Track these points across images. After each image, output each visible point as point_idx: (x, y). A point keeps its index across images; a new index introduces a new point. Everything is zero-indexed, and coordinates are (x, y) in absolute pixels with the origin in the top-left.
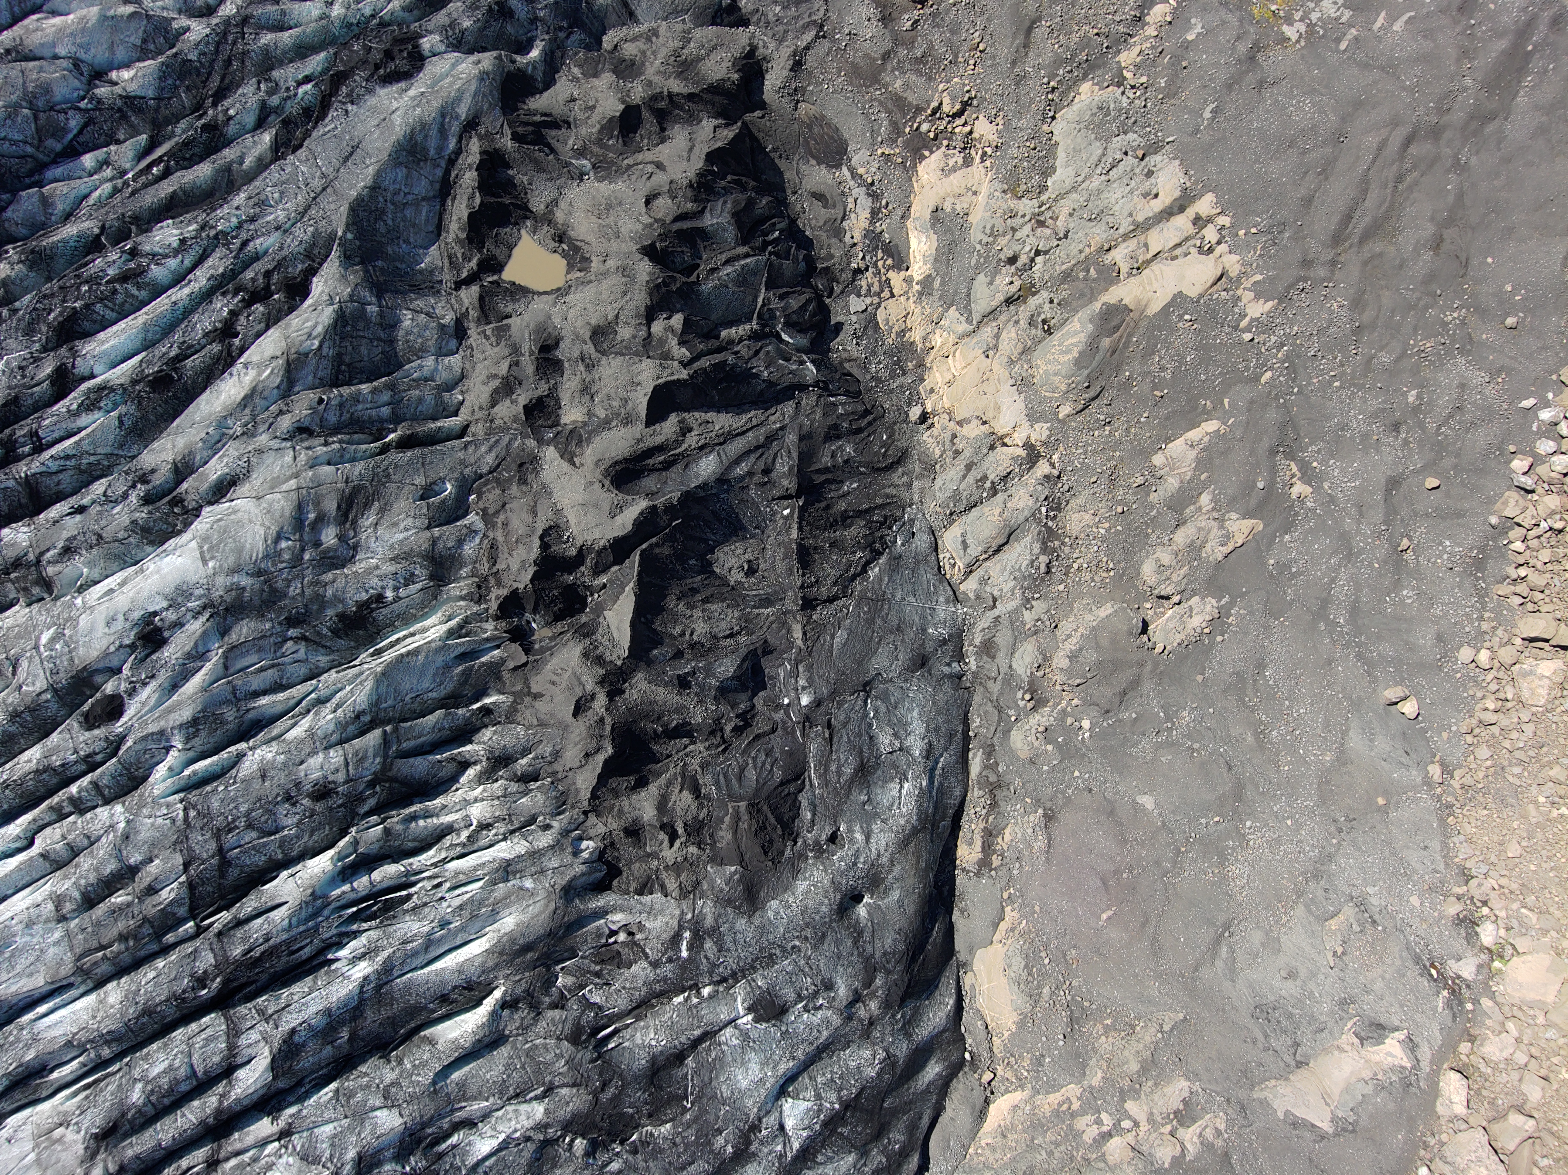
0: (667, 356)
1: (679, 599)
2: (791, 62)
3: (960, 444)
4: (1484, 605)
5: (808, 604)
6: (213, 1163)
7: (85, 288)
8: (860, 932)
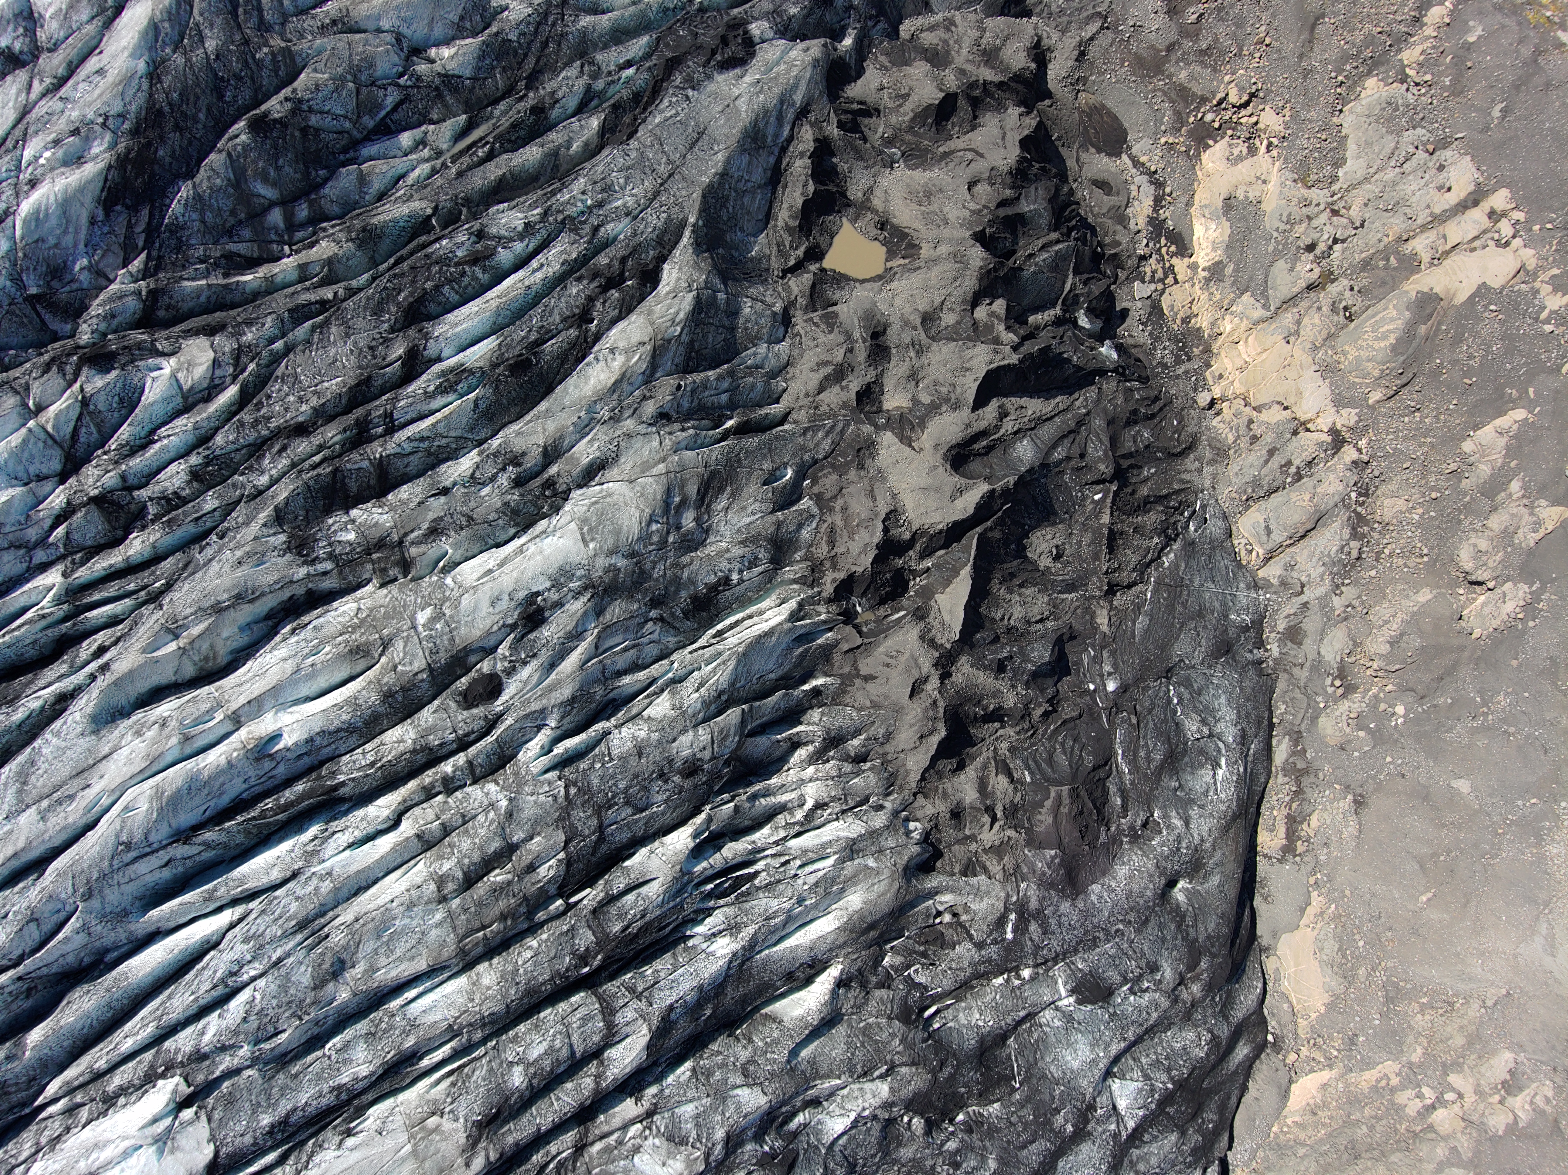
0: (997, 341)
1: (1000, 583)
2: (1076, 52)
3: (1257, 429)
5: (1112, 590)
6: (580, 1148)
7: (435, 269)
8: (1183, 917)
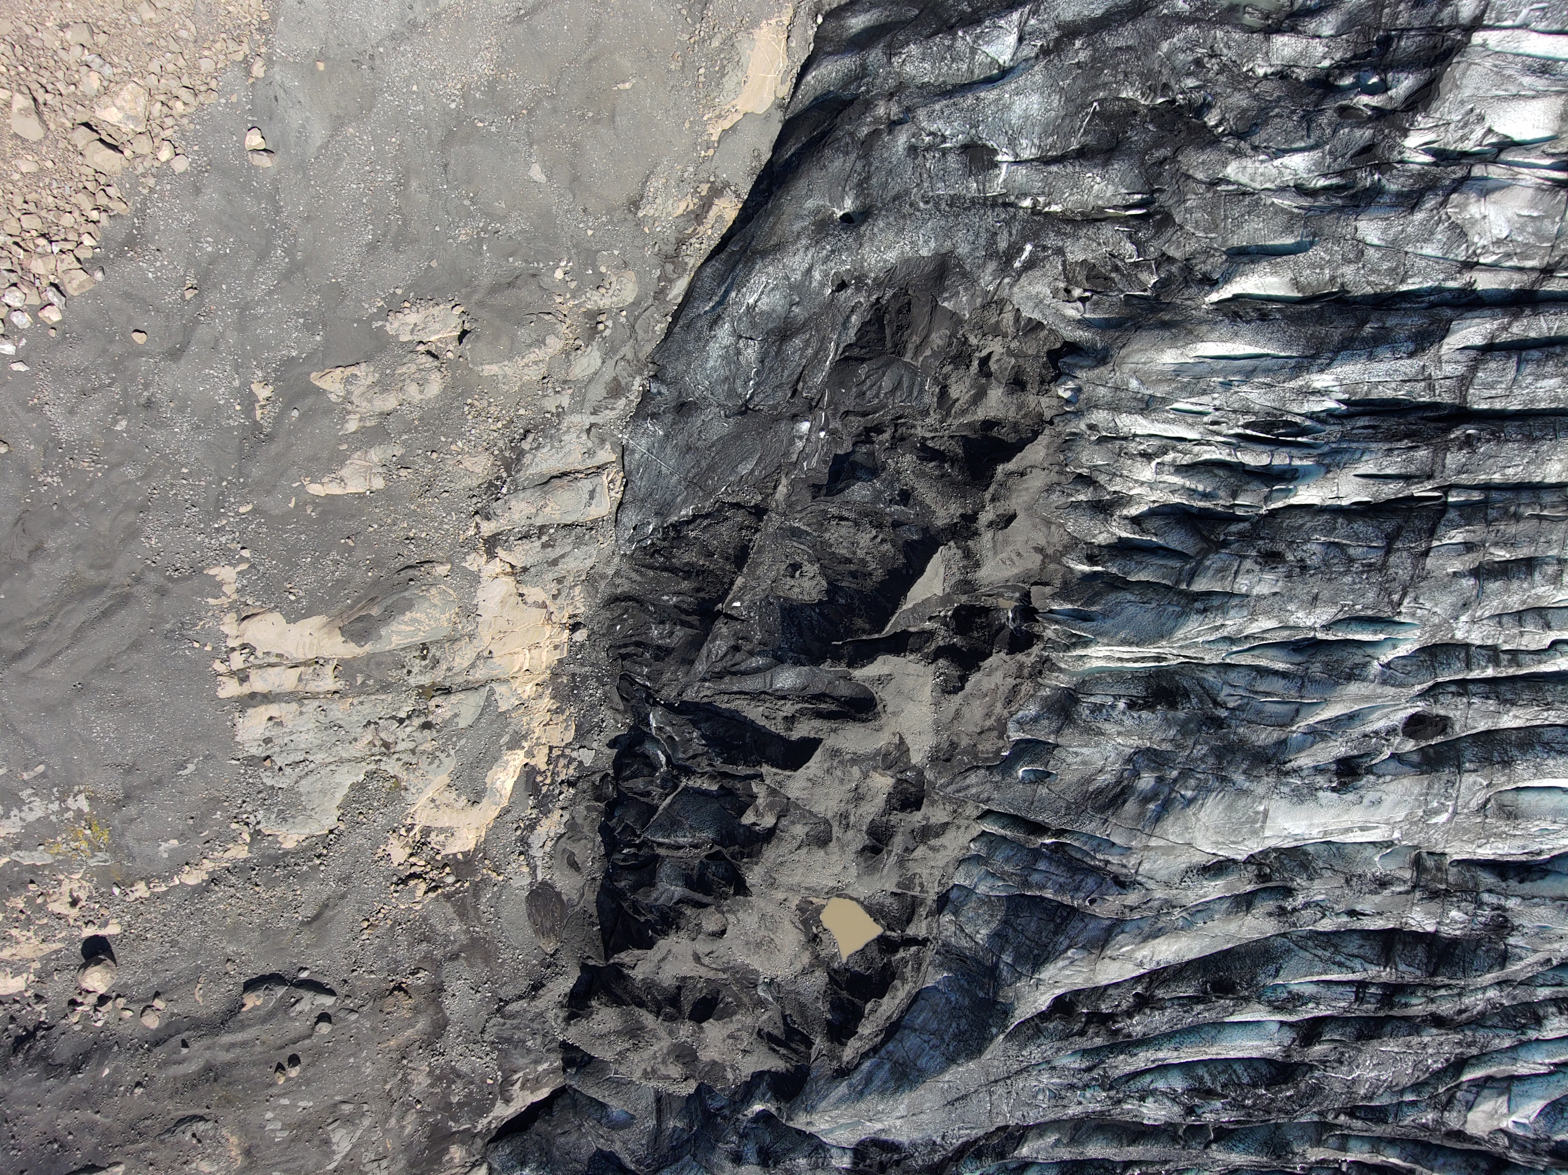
0: (773, 791)
1: (871, 574)
2: (540, 991)
3: (553, 587)
4: (144, 202)
5: (759, 512)
6: (1548, 272)
7: (1248, 1102)
8: (860, 184)
